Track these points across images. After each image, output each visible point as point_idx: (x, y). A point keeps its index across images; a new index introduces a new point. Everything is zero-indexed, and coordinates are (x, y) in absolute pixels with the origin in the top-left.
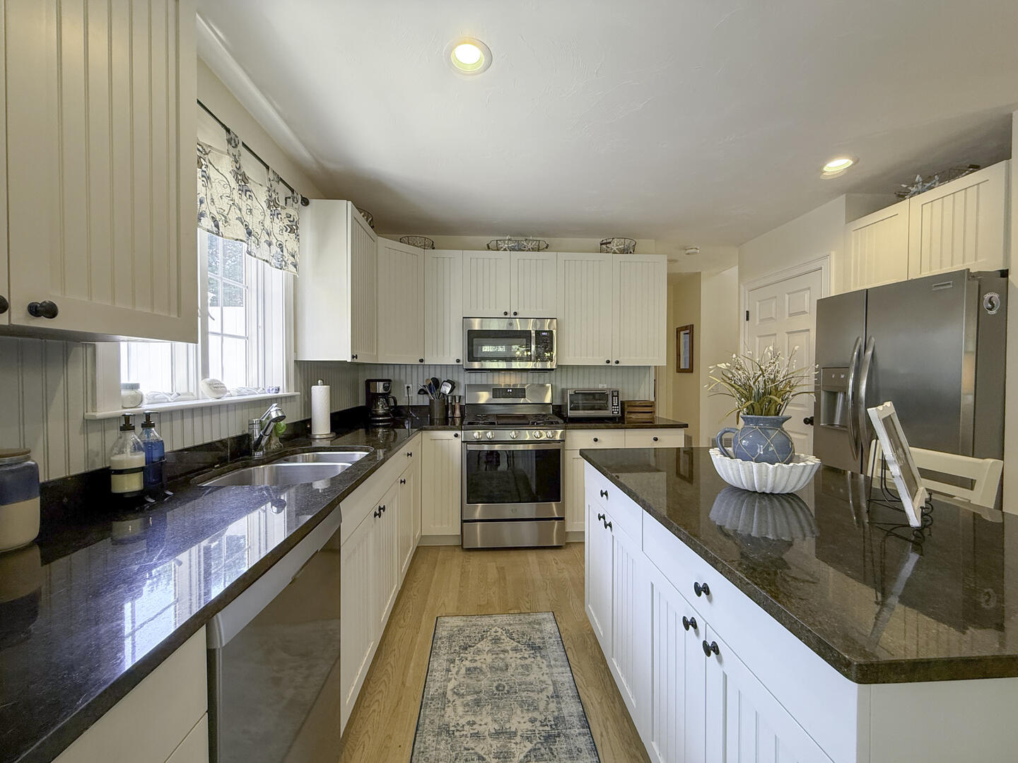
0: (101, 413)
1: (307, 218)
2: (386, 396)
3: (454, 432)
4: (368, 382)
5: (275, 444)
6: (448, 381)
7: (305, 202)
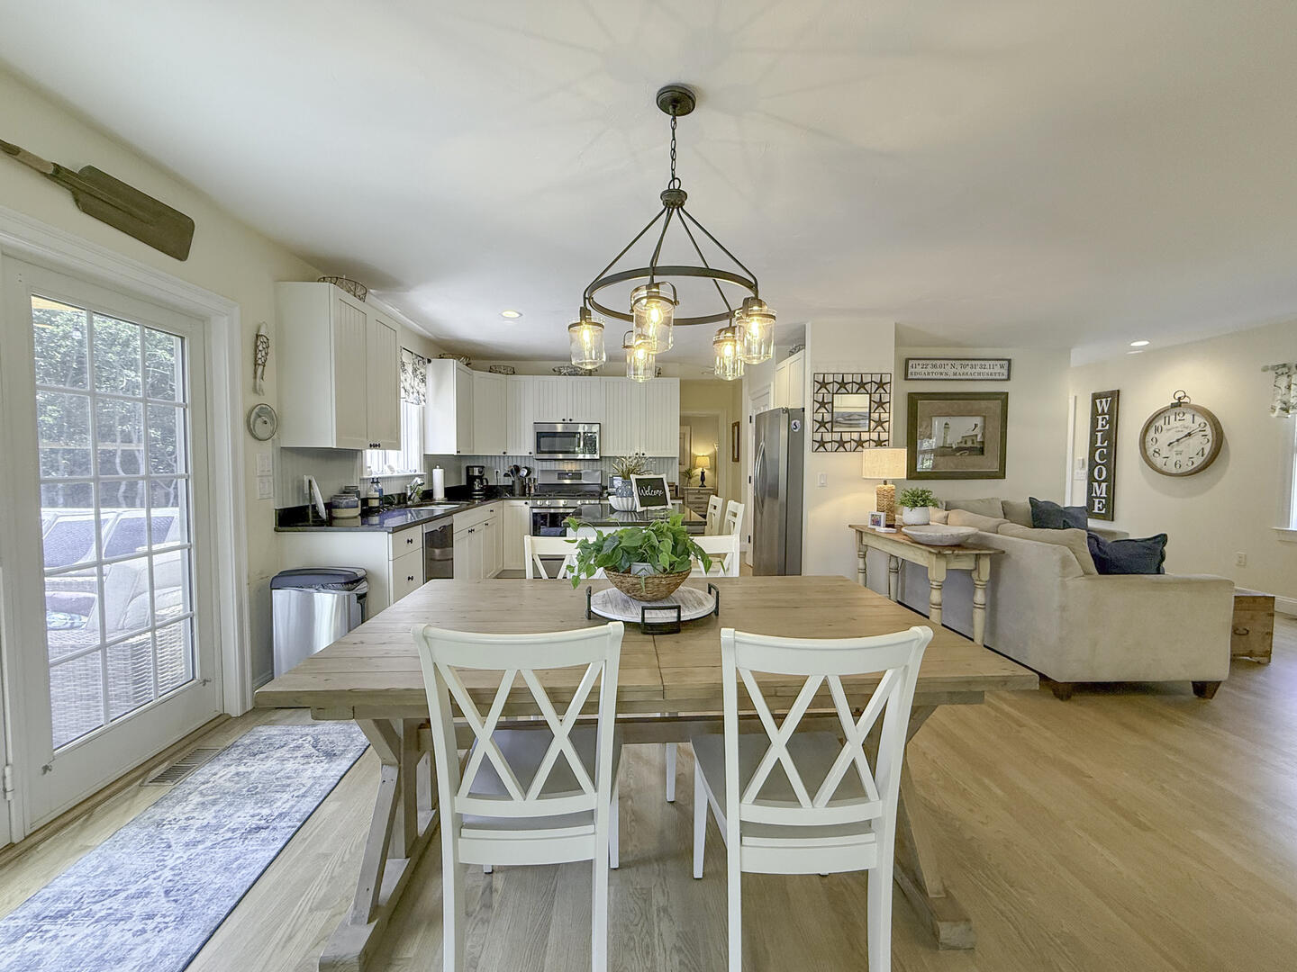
0: (365, 477)
1: (430, 370)
2: (481, 478)
3: (524, 501)
4: (468, 468)
5: (417, 500)
6: (526, 468)
7: (429, 361)
